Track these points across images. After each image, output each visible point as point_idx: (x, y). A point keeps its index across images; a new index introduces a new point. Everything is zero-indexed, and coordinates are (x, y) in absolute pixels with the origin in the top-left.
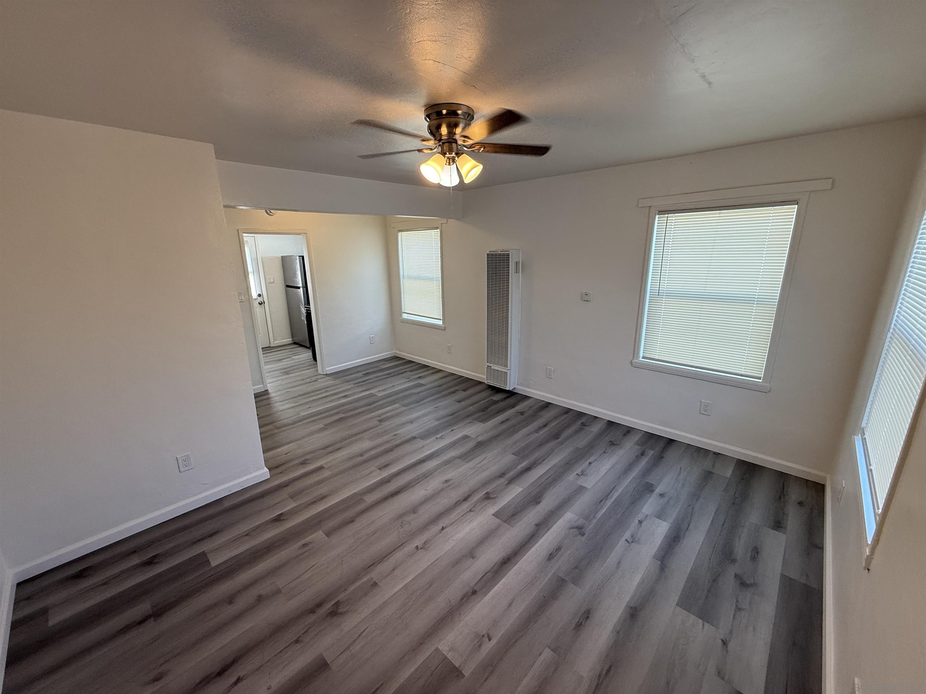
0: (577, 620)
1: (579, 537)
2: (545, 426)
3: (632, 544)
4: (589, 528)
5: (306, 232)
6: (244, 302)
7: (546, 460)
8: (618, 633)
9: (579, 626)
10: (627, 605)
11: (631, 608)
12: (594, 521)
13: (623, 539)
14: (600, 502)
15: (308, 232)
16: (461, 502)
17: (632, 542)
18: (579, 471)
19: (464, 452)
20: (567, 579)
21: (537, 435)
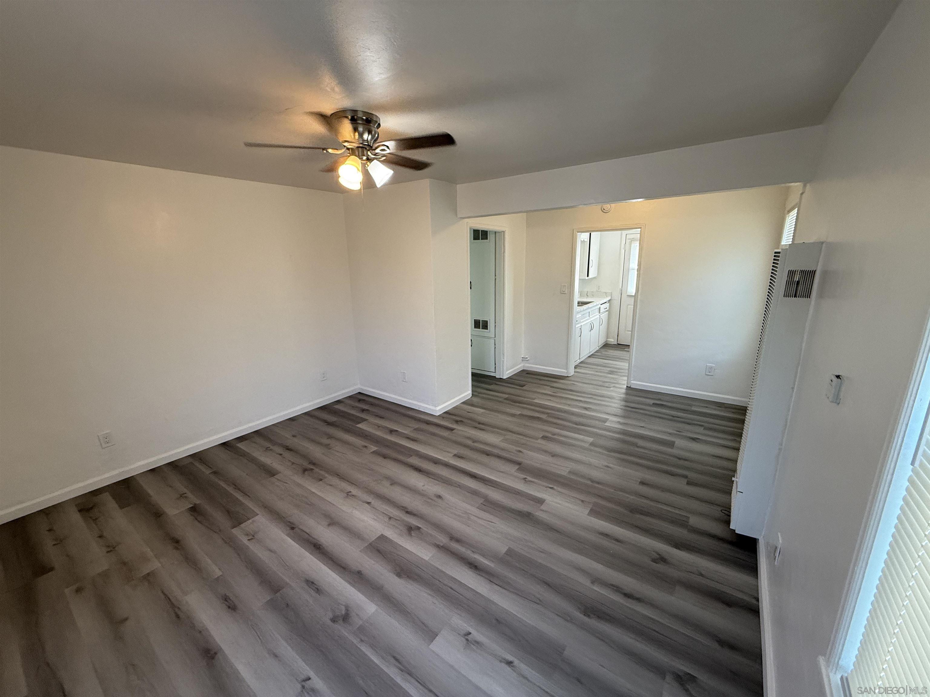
0: (231, 598)
1: (330, 615)
2: (628, 596)
3: (299, 686)
4: (341, 629)
5: (640, 227)
6: (565, 294)
7: (504, 591)
8: (200, 632)
9: (226, 599)
10: (221, 649)
11: (216, 653)
12: (355, 641)
13: (312, 674)
14: (394, 657)
15: (642, 226)
16: (405, 510)
17: (303, 687)
18: (476, 635)
19: (499, 502)
20: (276, 595)
21: (587, 582)
